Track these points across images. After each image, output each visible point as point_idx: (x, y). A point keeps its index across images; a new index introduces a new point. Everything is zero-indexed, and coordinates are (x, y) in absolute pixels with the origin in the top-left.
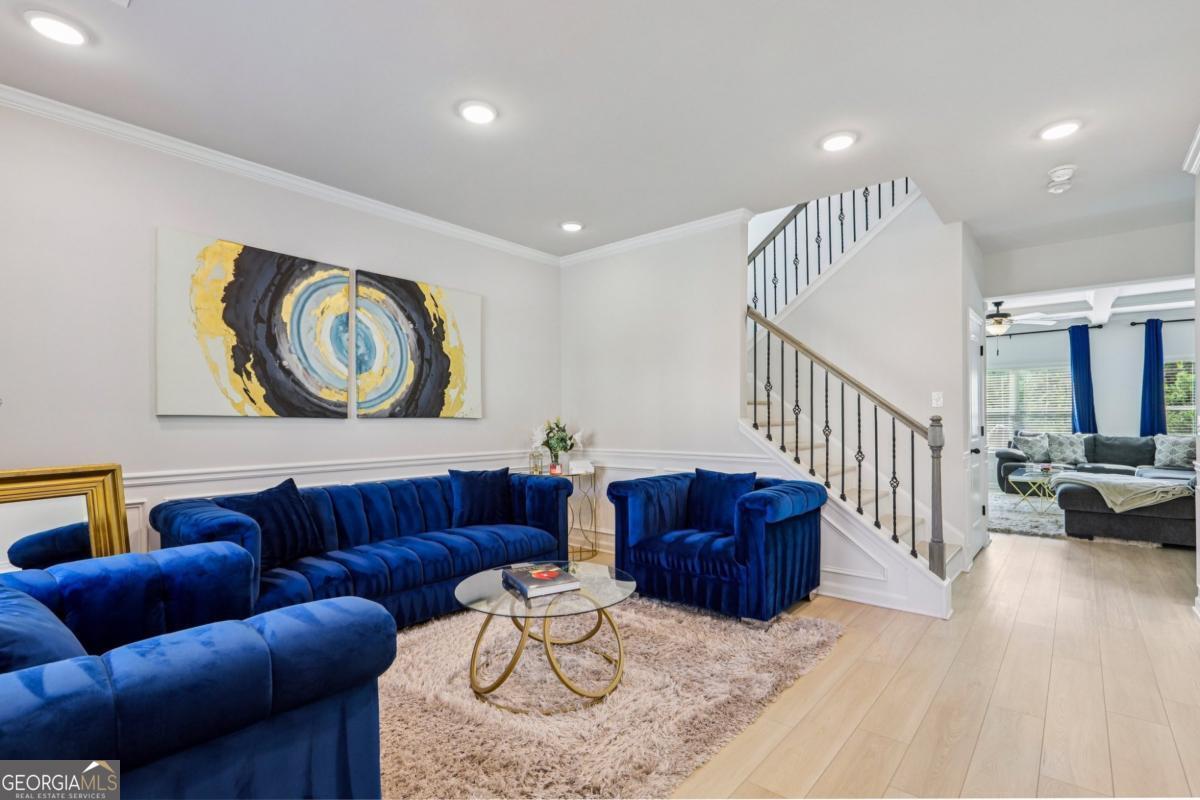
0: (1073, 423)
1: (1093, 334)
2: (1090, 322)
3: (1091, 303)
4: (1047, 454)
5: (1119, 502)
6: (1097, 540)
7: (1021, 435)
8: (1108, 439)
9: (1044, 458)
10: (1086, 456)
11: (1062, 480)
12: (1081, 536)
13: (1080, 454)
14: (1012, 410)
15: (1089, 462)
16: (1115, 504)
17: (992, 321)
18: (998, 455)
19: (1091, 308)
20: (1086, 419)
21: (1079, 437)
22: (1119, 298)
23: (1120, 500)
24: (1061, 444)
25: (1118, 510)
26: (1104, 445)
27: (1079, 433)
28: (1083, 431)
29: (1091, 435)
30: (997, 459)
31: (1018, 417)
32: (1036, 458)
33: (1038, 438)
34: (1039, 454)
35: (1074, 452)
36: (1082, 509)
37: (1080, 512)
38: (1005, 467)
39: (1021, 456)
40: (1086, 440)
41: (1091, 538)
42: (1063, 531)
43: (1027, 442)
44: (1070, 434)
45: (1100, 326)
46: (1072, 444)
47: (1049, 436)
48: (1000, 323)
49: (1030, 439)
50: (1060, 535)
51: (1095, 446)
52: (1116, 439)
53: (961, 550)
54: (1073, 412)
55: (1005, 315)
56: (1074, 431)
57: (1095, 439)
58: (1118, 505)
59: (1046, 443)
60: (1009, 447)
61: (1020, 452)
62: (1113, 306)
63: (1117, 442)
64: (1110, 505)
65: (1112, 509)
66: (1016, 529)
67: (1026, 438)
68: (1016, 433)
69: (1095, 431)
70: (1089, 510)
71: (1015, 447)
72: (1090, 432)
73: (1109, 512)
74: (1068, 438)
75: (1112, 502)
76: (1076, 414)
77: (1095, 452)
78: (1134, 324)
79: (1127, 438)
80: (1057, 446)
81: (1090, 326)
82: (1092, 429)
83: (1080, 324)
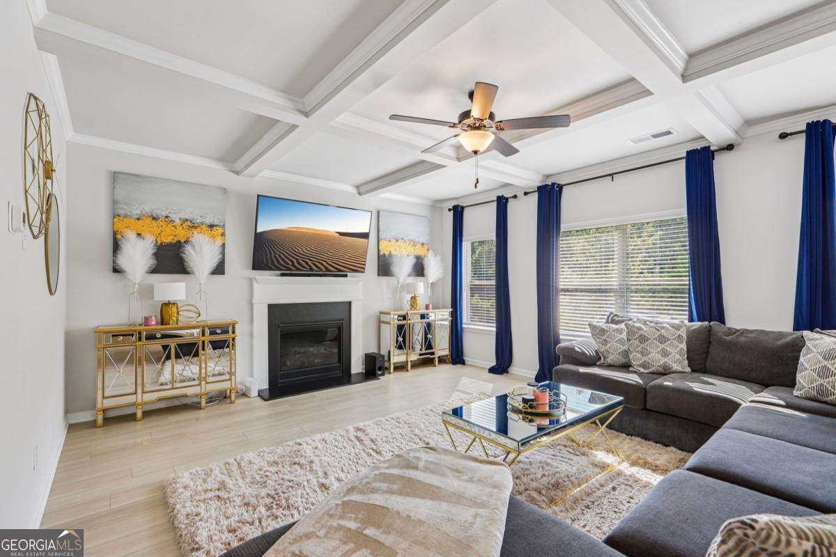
0: (690, 303)
1: (719, 159)
2: (710, 141)
4: (626, 353)
9: (622, 360)
10: (688, 359)
13: (674, 356)
15: (692, 371)
21: (684, 327)
24: (643, 339)
26: (723, 343)
29: (708, 324)
32: (611, 359)
34: (615, 349)
35: (665, 354)
40: (692, 331)
43: (603, 332)
45: (730, 147)
46: (664, 339)
47: (628, 325)
51: (708, 343)
57: (709, 331)
59: (623, 335)
61: (589, 349)
63: (742, 339)
69: (718, 317)
72: (707, 319)
76: (692, 290)
77: (707, 353)
78: (783, 136)
79: (763, 331)
80: (637, 342)
81: (712, 148)
82: (715, 313)
83: (698, 145)
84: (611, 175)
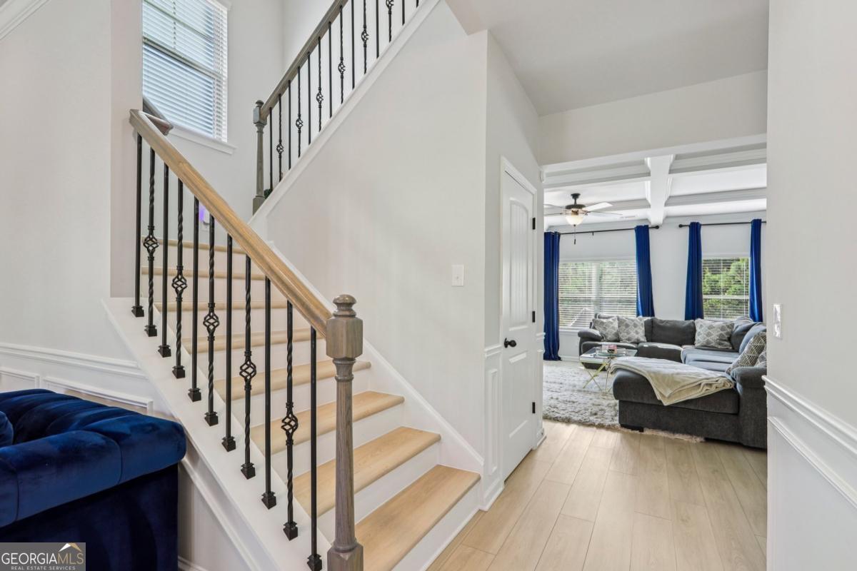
0: (637, 308)
1: (652, 233)
2: (650, 223)
3: (650, 201)
4: (617, 334)
5: (667, 395)
6: (647, 432)
7: (599, 317)
8: (662, 321)
9: (615, 338)
10: (646, 336)
11: (619, 366)
12: (633, 428)
13: (640, 334)
14: (593, 296)
15: (648, 341)
16: (663, 396)
17: (570, 211)
18: (580, 334)
19: (649, 206)
20: (646, 305)
21: (641, 320)
22: (670, 197)
23: (668, 392)
24: (627, 326)
25: (666, 403)
26: (659, 326)
27: (641, 317)
28: (644, 315)
29: (649, 318)
30: (579, 338)
31: (599, 302)
32: (609, 337)
33: (610, 320)
34: (611, 332)
35: (637, 333)
36: (634, 400)
37: (632, 403)
38: (584, 345)
39: (598, 336)
40: (645, 322)
41: (641, 430)
42: (616, 422)
43: (602, 323)
44: (634, 317)
45: (657, 227)
46: (635, 326)
47: (618, 319)
48: (576, 213)
49: (605, 321)
50: (614, 425)
51: (653, 327)
52: (667, 322)
53: (479, 479)
54: (637, 298)
55: (581, 206)
56: (638, 315)
57: (652, 321)
58: (666, 396)
59: (616, 324)
60: (590, 327)
61: (597, 332)
62: (666, 204)
63: (668, 325)
64: (659, 397)
65: (660, 401)
66: (575, 418)
67: (602, 320)
68: (596, 317)
69: (653, 315)
70: (640, 401)
71: (594, 328)
72: (649, 316)
73: (658, 403)
74: (633, 320)
75: (661, 393)
76: (639, 300)
77: (652, 332)
78: (681, 226)
79: (676, 321)
80: (624, 327)
81: (650, 226)
82: (650, 313)
83: (643, 224)
84: (593, 232)
